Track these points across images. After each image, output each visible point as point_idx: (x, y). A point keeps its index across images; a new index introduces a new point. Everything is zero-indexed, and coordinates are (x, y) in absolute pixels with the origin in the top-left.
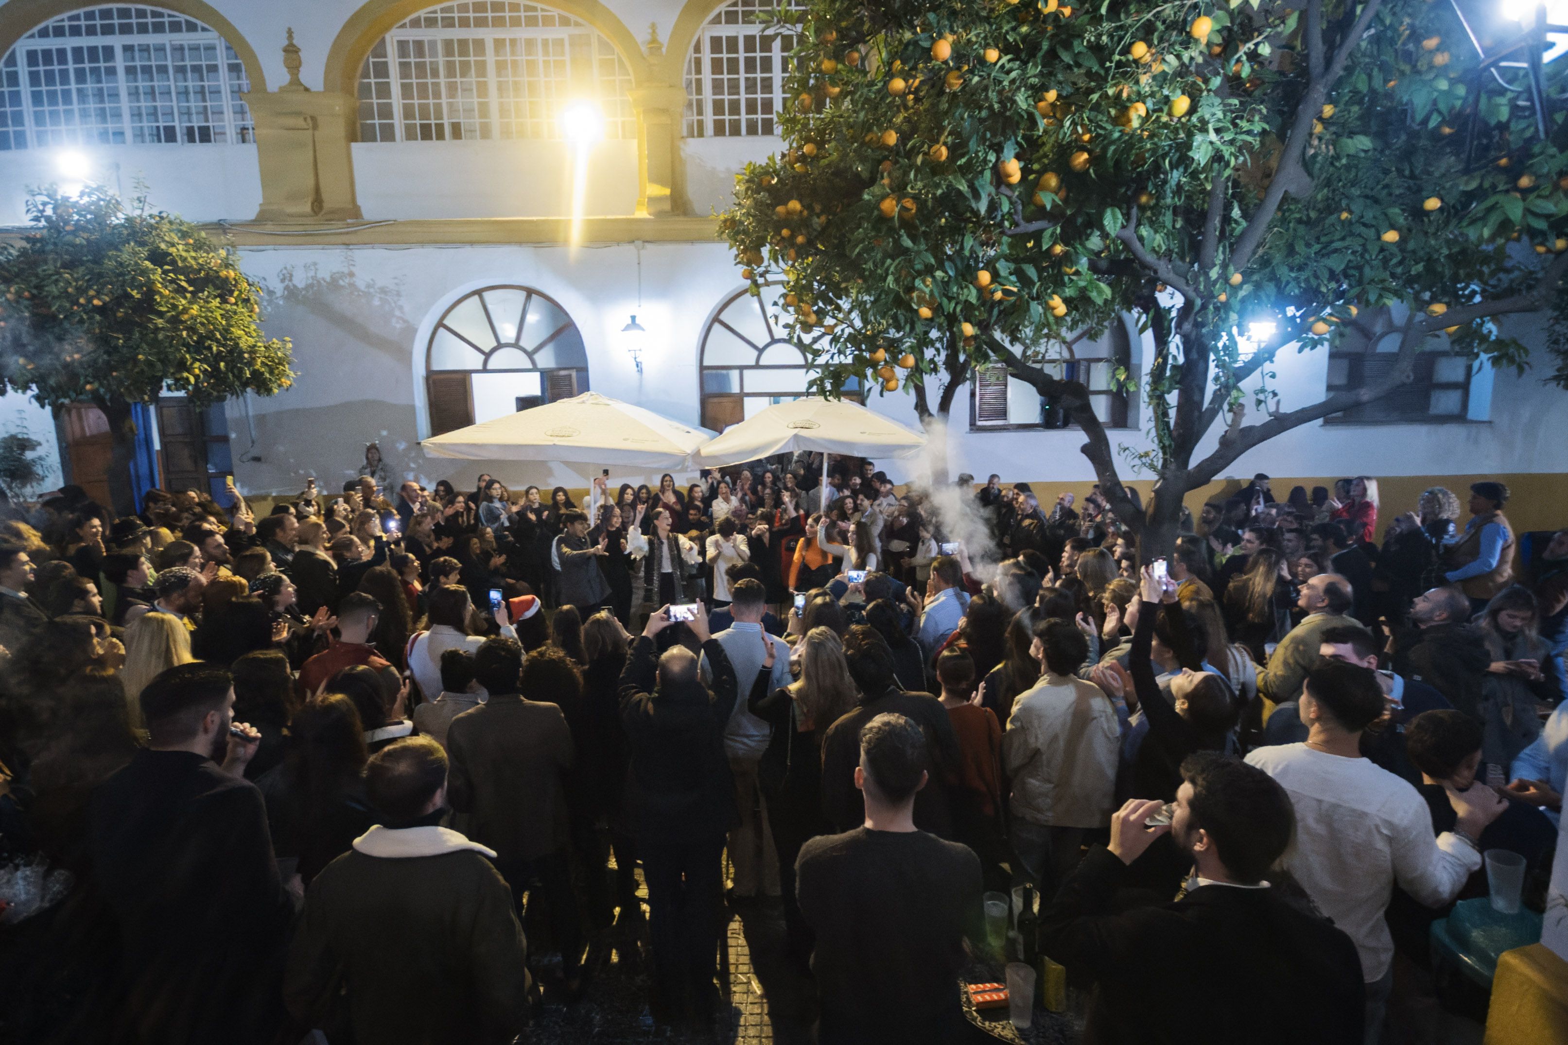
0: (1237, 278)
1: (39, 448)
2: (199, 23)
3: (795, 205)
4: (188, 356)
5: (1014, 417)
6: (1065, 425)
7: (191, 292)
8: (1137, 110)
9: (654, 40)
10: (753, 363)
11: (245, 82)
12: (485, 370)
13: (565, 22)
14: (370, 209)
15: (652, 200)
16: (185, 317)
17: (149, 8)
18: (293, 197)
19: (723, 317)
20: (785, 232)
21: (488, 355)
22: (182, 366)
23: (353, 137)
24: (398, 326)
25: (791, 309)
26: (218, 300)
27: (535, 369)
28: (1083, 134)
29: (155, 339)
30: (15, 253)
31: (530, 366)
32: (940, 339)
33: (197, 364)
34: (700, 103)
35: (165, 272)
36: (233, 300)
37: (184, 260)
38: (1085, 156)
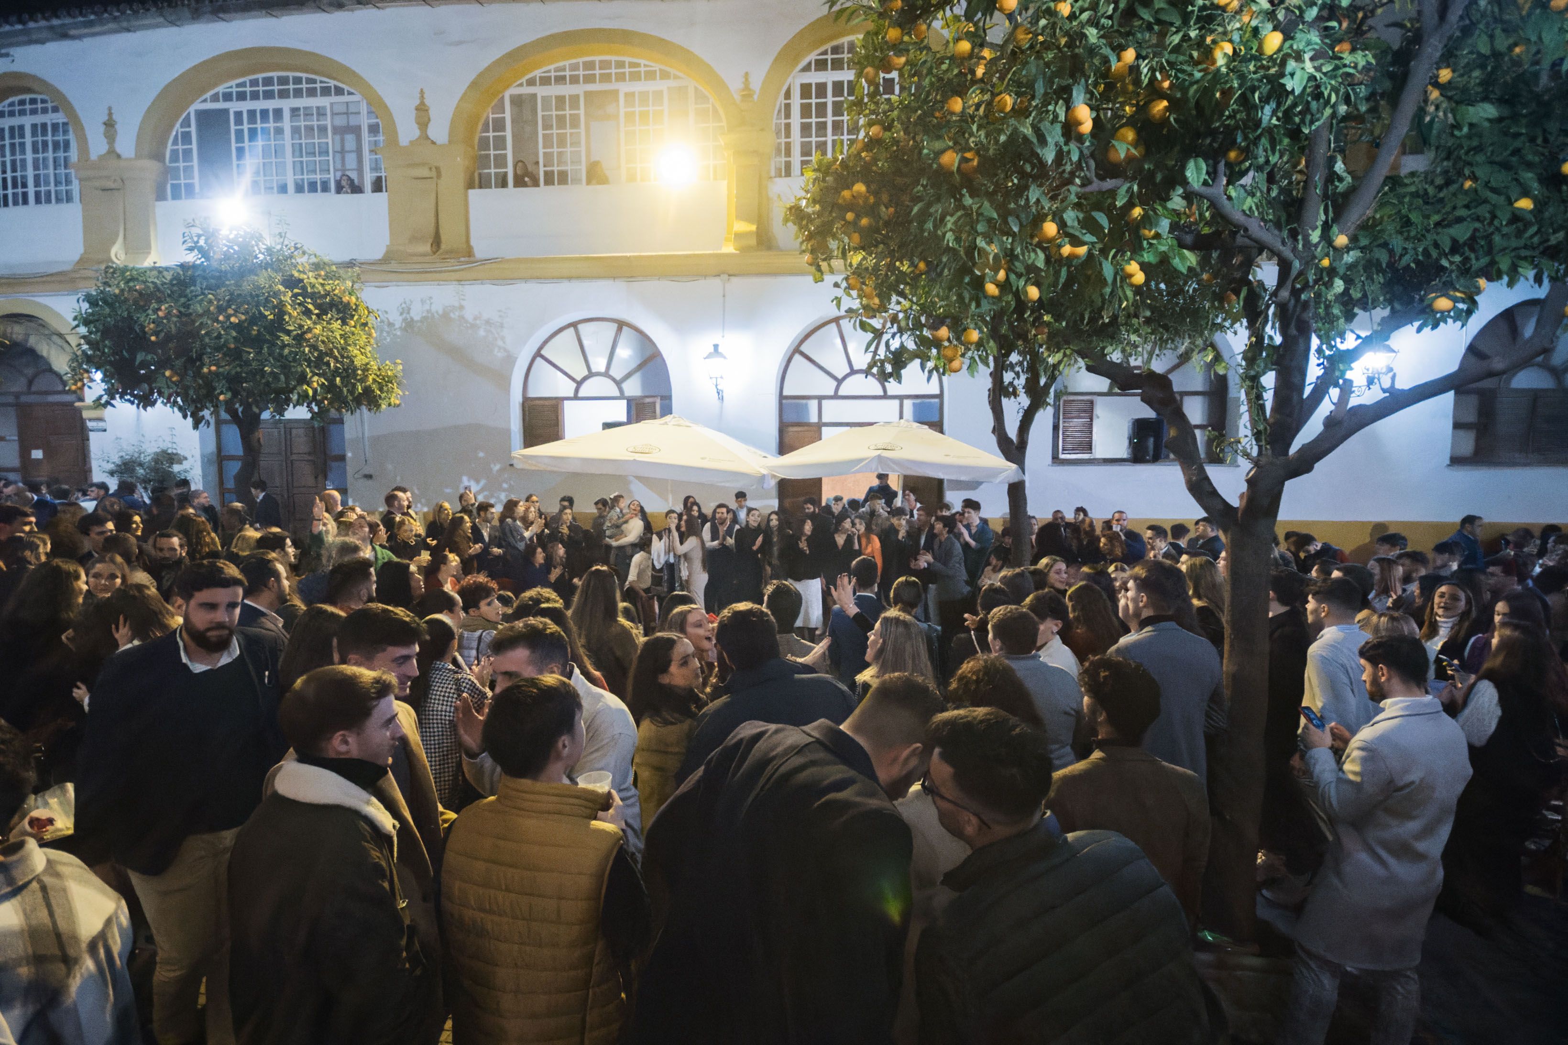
0: (1341, 240)
1: (184, 462)
2: (346, 88)
3: (860, 187)
4: (308, 370)
5: (1100, 451)
6: (1156, 458)
7: (317, 315)
8: (1222, 49)
9: (747, 86)
10: (832, 393)
11: (381, 138)
12: (576, 397)
13: (665, 75)
14: (481, 249)
15: (739, 236)
16: (308, 336)
17: (304, 75)
18: (414, 239)
19: (804, 348)
20: (850, 216)
21: (579, 384)
22: (303, 379)
23: (470, 185)
24: (499, 355)
25: (854, 293)
26: (339, 322)
27: (622, 397)
28: (1163, 81)
29: (281, 355)
30: (169, 277)
31: (618, 394)
32: (1020, 363)
33: (316, 378)
34: (788, 146)
35: (295, 296)
36: (352, 323)
37: (313, 286)
38: (1165, 103)
